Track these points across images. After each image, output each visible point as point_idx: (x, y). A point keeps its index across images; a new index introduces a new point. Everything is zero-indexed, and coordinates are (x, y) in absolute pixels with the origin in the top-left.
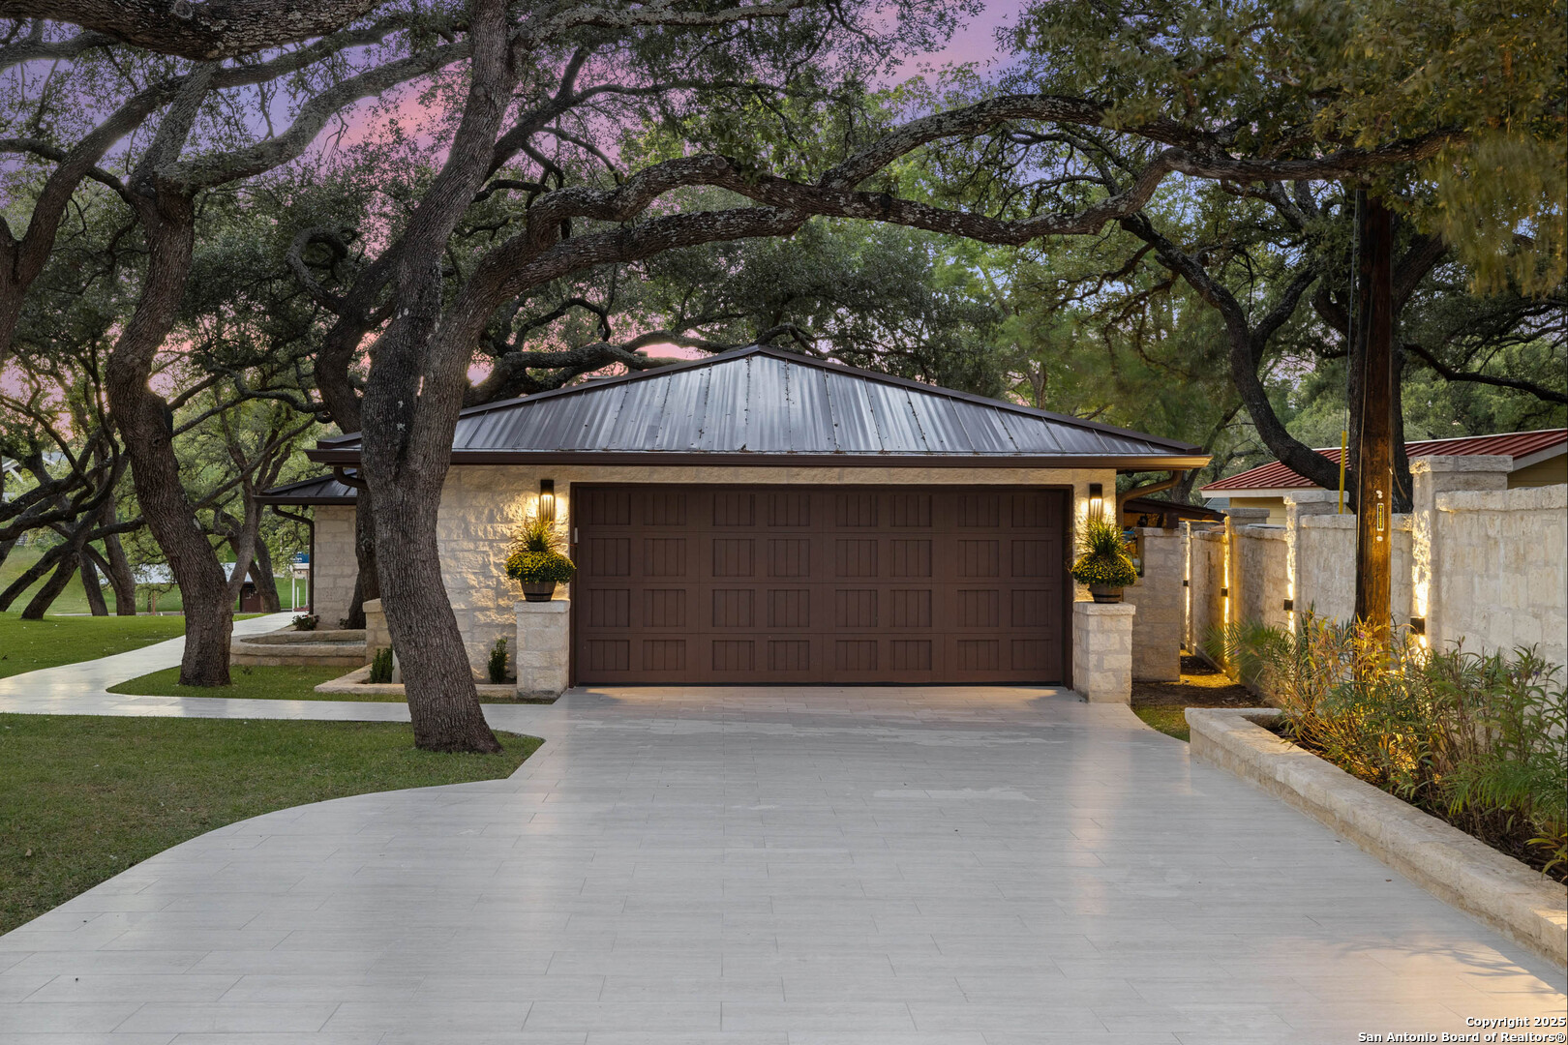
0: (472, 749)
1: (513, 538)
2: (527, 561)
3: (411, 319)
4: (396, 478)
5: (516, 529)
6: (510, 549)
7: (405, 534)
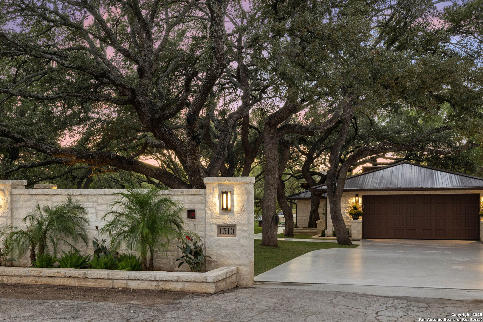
0: (348, 244)
1: (350, 207)
2: (353, 212)
3: (334, 166)
4: (334, 195)
5: (351, 205)
6: (349, 209)
7: (335, 206)
